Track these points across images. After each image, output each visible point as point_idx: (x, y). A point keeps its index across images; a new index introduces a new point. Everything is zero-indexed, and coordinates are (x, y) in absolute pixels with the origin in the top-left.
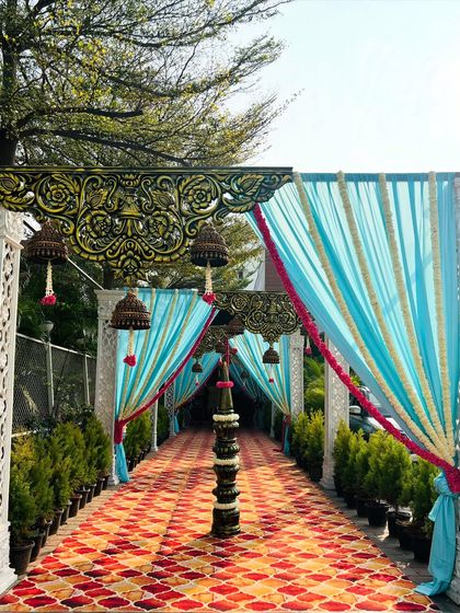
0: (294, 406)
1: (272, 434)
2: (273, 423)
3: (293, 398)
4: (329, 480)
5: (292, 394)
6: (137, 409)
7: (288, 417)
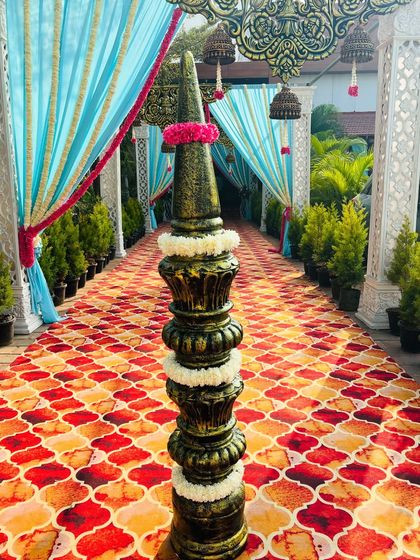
0: (297, 194)
1: (263, 227)
2: (264, 215)
3: (295, 184)
4: (377, 314)
5: (295, 178)
6: (55, 208)
7: (289, 209)
